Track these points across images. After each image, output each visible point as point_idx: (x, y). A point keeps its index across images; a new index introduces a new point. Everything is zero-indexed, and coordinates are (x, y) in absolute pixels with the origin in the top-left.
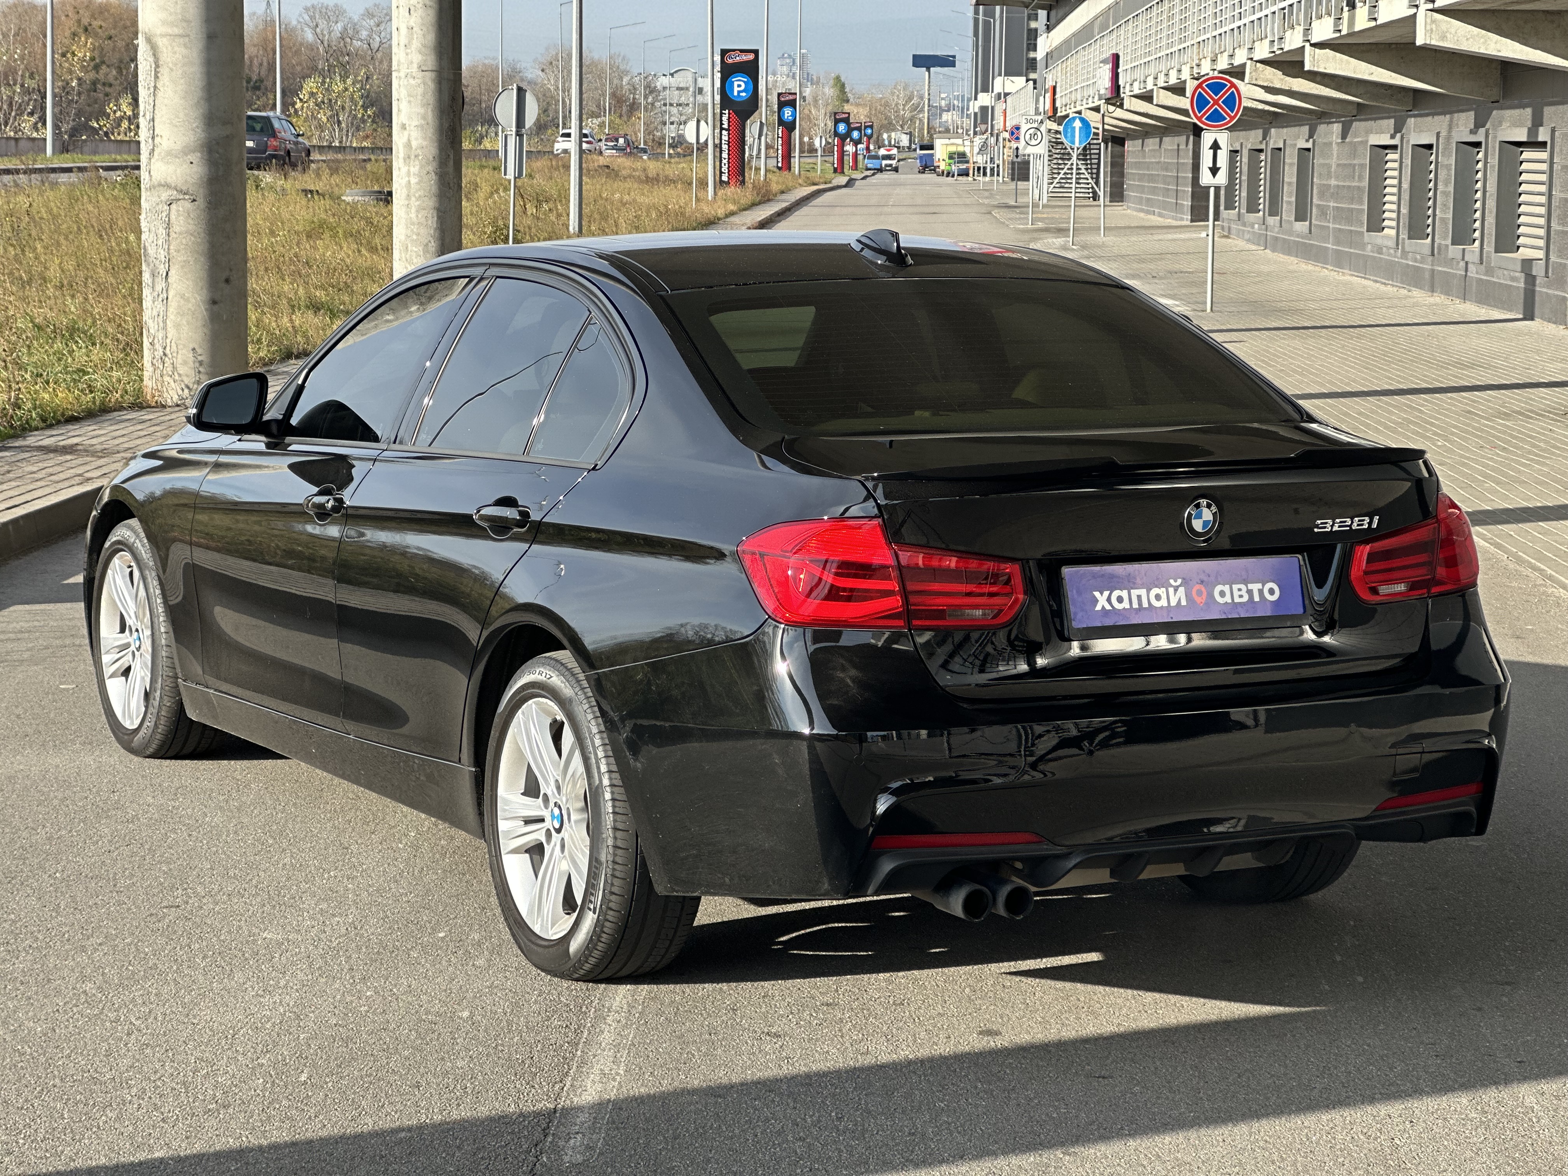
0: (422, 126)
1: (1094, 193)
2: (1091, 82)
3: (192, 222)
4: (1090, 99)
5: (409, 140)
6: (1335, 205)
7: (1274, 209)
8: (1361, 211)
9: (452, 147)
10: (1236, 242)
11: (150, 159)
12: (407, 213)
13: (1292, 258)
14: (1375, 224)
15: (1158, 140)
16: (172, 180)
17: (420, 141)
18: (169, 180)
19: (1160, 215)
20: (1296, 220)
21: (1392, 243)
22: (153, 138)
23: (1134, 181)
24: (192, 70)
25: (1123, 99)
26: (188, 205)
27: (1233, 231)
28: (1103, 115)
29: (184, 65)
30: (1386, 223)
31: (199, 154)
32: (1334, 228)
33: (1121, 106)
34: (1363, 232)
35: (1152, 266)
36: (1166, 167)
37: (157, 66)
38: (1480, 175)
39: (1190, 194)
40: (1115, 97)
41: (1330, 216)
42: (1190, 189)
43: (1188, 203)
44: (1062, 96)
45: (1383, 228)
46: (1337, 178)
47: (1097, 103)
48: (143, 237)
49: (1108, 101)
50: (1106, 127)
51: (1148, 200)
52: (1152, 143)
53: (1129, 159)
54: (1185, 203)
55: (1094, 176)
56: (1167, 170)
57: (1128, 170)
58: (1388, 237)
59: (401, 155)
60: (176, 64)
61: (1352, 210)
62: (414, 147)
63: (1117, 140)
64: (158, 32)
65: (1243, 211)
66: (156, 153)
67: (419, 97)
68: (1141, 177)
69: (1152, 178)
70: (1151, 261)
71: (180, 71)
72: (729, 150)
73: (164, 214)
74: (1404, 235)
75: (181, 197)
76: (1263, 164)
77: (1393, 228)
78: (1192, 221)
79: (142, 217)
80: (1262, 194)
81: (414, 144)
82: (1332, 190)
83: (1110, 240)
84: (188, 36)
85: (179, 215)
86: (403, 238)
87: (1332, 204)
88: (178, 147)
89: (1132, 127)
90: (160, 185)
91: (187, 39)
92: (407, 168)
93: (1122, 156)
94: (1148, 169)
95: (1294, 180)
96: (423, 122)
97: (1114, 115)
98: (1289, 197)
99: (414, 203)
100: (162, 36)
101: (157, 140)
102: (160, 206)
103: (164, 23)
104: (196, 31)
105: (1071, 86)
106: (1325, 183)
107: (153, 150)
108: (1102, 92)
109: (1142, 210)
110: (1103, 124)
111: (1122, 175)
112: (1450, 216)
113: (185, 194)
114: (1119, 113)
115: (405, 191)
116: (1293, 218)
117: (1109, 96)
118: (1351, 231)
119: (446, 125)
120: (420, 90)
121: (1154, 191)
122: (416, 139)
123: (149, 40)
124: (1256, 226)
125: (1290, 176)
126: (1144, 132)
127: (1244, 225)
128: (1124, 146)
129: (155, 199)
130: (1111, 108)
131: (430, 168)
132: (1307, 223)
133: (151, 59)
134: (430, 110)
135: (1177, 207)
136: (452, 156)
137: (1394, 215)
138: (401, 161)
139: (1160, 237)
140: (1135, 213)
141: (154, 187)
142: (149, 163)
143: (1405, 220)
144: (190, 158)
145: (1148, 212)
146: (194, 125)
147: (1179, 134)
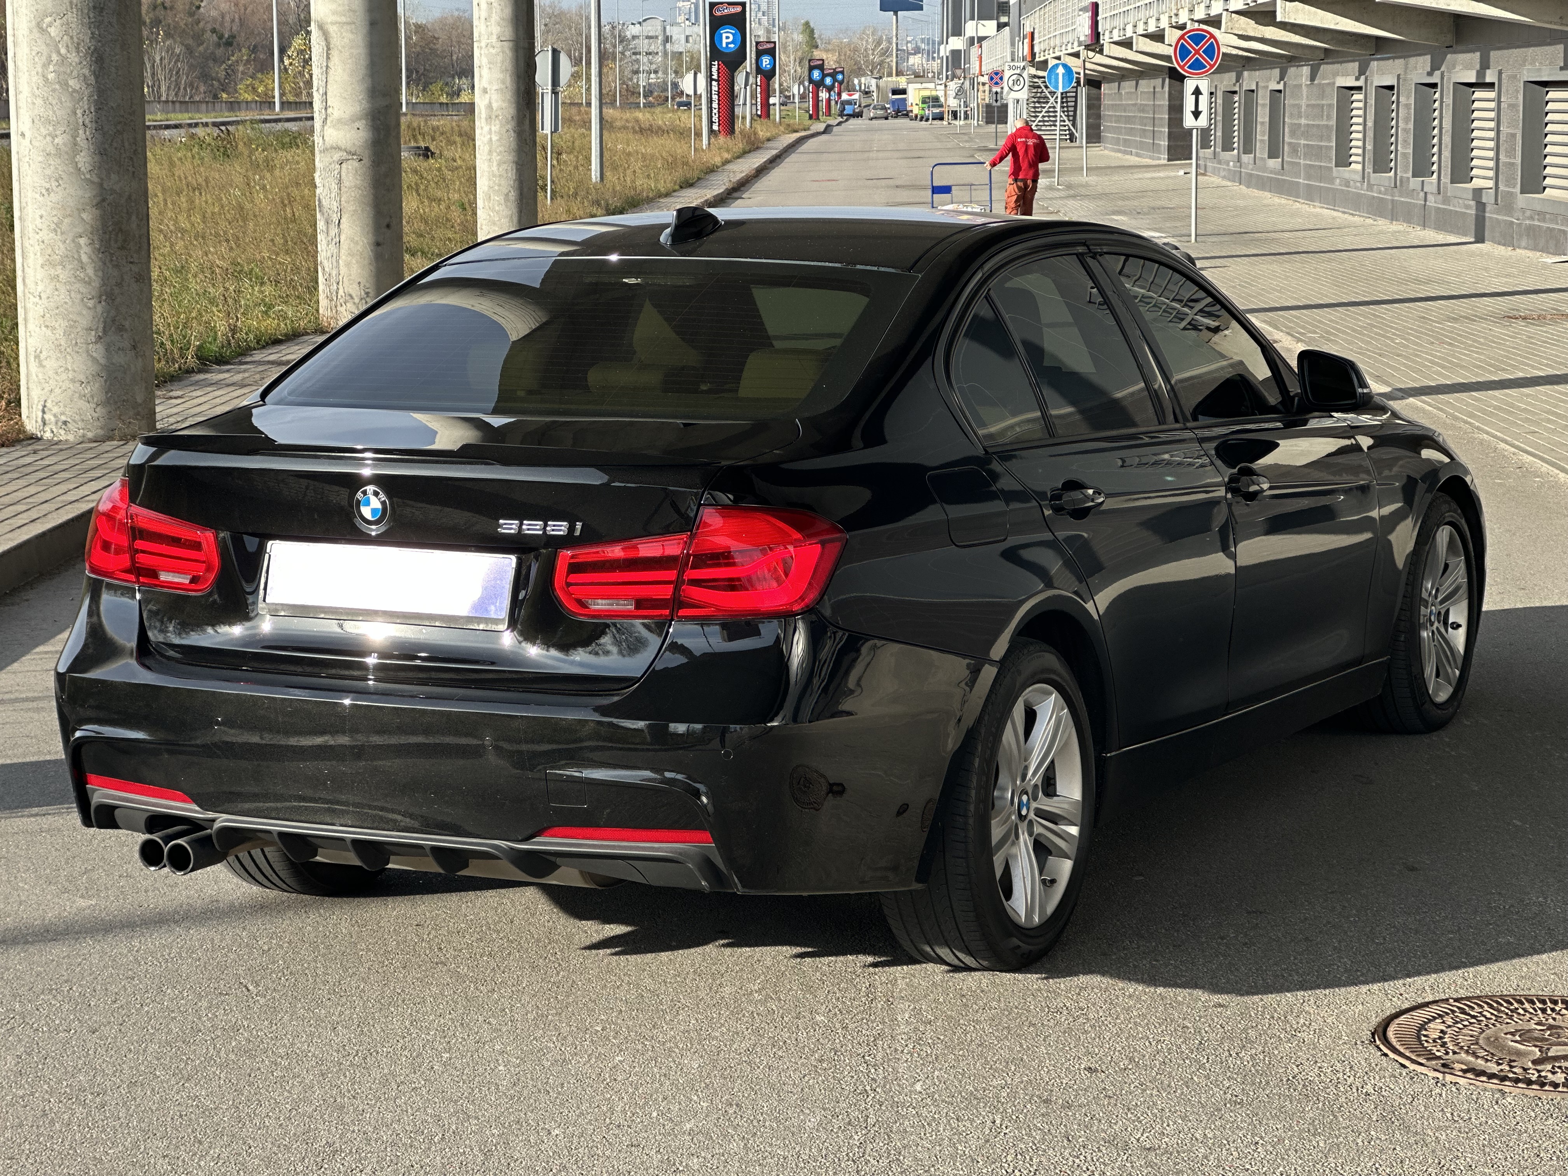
0: (502, 90)
1: (1072, 135)
2: (1070, 29)
3: (358, 177)
4: (1070, 45)
5: (490, 103)
6: (1306, 142)
7: (1248, 147)
8: (1329, 148)
9: (528, 108)
10: (1212, 179)
11: (323, 126)
12: (490, 167)
13: (1266, 193)
14: (1343, 160)
15: (1134, 82)
16: (343, 143)
17: (500, 103)
19: (1138, 155)
20: (1269, 157)
21: (1358, 178)
22: (326, 109)
23: (1111, 122)
24: (358, 51)
25: (1103, 45)
26: (356, 164)
27: (1209, 169)
28: (1084, 61)
29: (351, 48)
30: (1353, 158)
31: (364, 122)
32: (1304, 164)
33: (1101, 52)
34: (1332, 168)
35: (1136, 203)
36: (1142, 108)
37: (328, 49)
38: (1436, 113)
39: (1166, 134)
40: (1095, 43)
41: (1301, 152)
42: (1167, 130)
43: (1164, 143)
44: (1040, 42)
45: (1350, 163)
46: (1307, 117)
47: (1076, 49)
48: (318, 191)
49: (1088, 47)
50: (1087, 72)
51: (1125, 140)
52: (1128, 86)
53: (1106, 102)
54: (1162, 143)
55: (1071, 118)
56: (1143, 111)
57: (1104, 112)
58: (1355, 172)
59: (483, 116)
60: (344, 47)
61: (1321, 147)
62: (495, 109)
63: (1094, 83)
64: (329, 21)
65: (1219, 150)
66: (328, 121)
67: (499, 65)
68: (1118, 119)
69: (1128, 119)
70: (1134, 198)
71: (348, 54)
72: (719, 101)
73: (336, 172)
74: (1369, 169)
75: (350, 157)
76: (1237, 105)
77: (1359, 163)
78: (1169, 160)
79: (317, 175)
80: (1236, 134)
81: (495, 105)
82: (1302, 129)
83: (1092, 179)
84: (354, 23)
85: (348, 173)
86: (486, 189)
87: (1302, 142)
88: (347, 116)
89: (1110, 71)
90: (332, 148)
91: (353, 26)
92: (488, 127)
93: (1099, 98)
94: (1125, 111)
95: (1267, 119)
96: (503, 86)
97: (1093, 60)
98: (1262, 136)
99: (496, 158)
100: (332, 23)
101: (330, 110)
102: (333, 166)
103: (334, 13)
104: (360, 18)
105: (1049, 32)
106: (1296, 122)
107: (326, 119)
108: (1082, 38)
109: (1119, 151)
110: (1085, 69)
111: (1099, 117)
112: (1411, 151)
114: (1098, 58)
115: (487, 148)
116: (1266, 156)
117: (1089, 42)
118: (1321, 166)
119: (522, 88)
120: (499, 58)
121: (1131, 131)
122: (497, 101)
123: (321, 27)
124: (1231, 164)
125: (1263, 116)
126: (1121, 75)
127: (1220, 162)
128: (1100, 89)
129: (327, 159)
130: (1091, 54)
131: (509, 127)
132: (1280, 160)
133: (323, 43)
134: (508, 75)
135: (1154, 147)
136: (528, 116)
137: (1360, 151)
138: (483, 120)
139: (1140, 176)
140: (1113, 154)
141: (327, 150)
142: (323, 130)
143: (1369, 156)
144: (357, 125)
145: (1125, 152)
146: (360, 97)
147: (1154, 77)
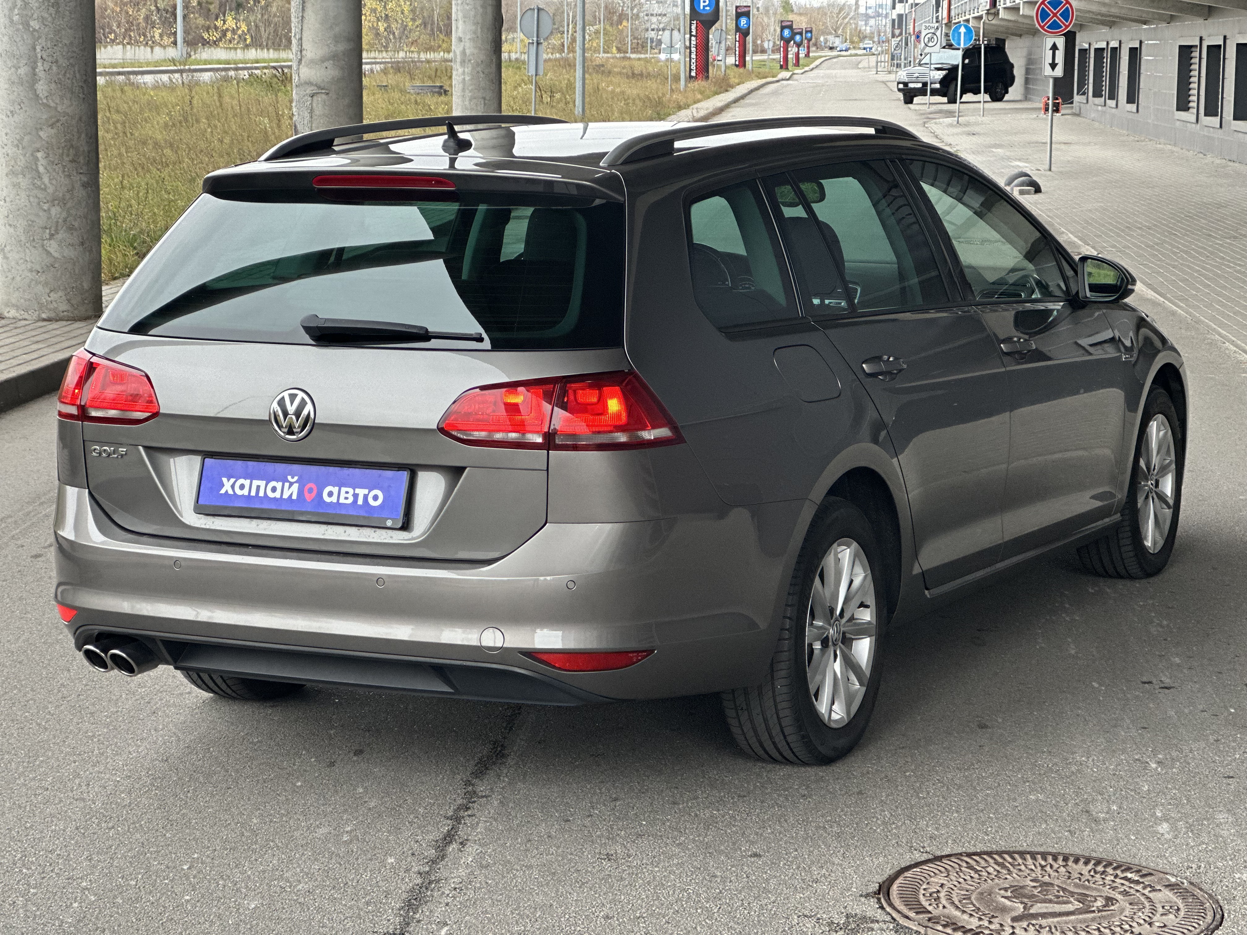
0: (474, 39)
5: (464, 49)
9: (496, 54)
17: (472, 50)
18: (312, 80)
59: (459, 60)
62: (467, 54)
72: (697, 52)
92: (463, 69)
96: (474, 36)
99: (468, 94)
113: (322, 89)
115: (461, 86)
122: (469, 48)
131: (479, 69)
136: (495, 61)
138: (458, 64)
